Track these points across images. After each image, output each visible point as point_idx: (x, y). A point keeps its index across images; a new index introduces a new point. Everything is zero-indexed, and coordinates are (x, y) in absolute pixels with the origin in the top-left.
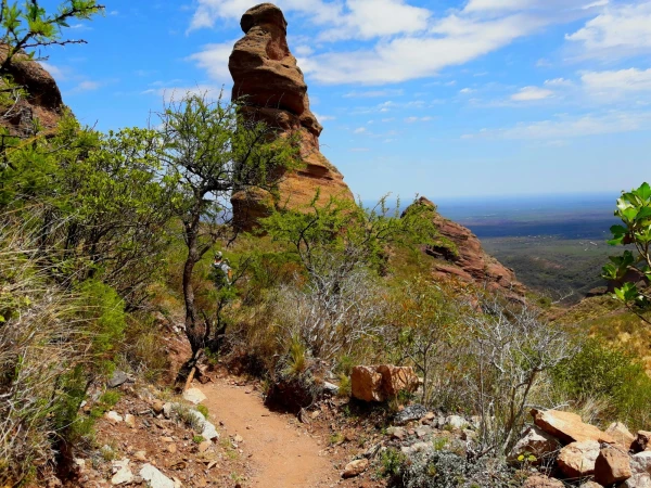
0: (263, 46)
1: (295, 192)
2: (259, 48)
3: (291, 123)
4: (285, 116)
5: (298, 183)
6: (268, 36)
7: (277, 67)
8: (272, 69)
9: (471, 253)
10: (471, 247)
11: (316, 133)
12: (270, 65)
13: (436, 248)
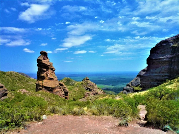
0: (43, 58)
1: (46, 83)
2: (42, 59)
3: (47, 71)
4: (45, 70)
5: (47, 81)
6: (44, 56)
7: (45, 62)
8: (44, 62)
9: (95, 89)
10: (95, 88)
11: (54, 70)
12: (43, 61)
13: (88, 88)
